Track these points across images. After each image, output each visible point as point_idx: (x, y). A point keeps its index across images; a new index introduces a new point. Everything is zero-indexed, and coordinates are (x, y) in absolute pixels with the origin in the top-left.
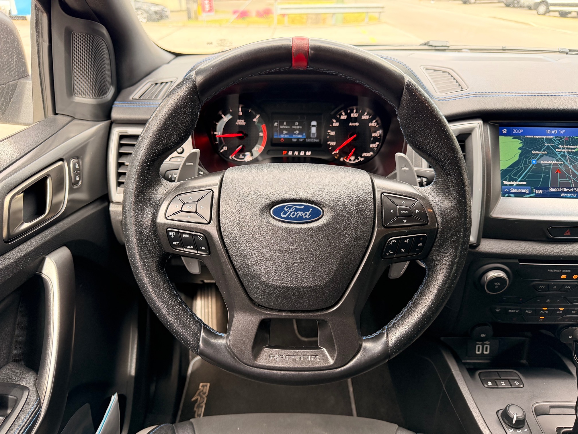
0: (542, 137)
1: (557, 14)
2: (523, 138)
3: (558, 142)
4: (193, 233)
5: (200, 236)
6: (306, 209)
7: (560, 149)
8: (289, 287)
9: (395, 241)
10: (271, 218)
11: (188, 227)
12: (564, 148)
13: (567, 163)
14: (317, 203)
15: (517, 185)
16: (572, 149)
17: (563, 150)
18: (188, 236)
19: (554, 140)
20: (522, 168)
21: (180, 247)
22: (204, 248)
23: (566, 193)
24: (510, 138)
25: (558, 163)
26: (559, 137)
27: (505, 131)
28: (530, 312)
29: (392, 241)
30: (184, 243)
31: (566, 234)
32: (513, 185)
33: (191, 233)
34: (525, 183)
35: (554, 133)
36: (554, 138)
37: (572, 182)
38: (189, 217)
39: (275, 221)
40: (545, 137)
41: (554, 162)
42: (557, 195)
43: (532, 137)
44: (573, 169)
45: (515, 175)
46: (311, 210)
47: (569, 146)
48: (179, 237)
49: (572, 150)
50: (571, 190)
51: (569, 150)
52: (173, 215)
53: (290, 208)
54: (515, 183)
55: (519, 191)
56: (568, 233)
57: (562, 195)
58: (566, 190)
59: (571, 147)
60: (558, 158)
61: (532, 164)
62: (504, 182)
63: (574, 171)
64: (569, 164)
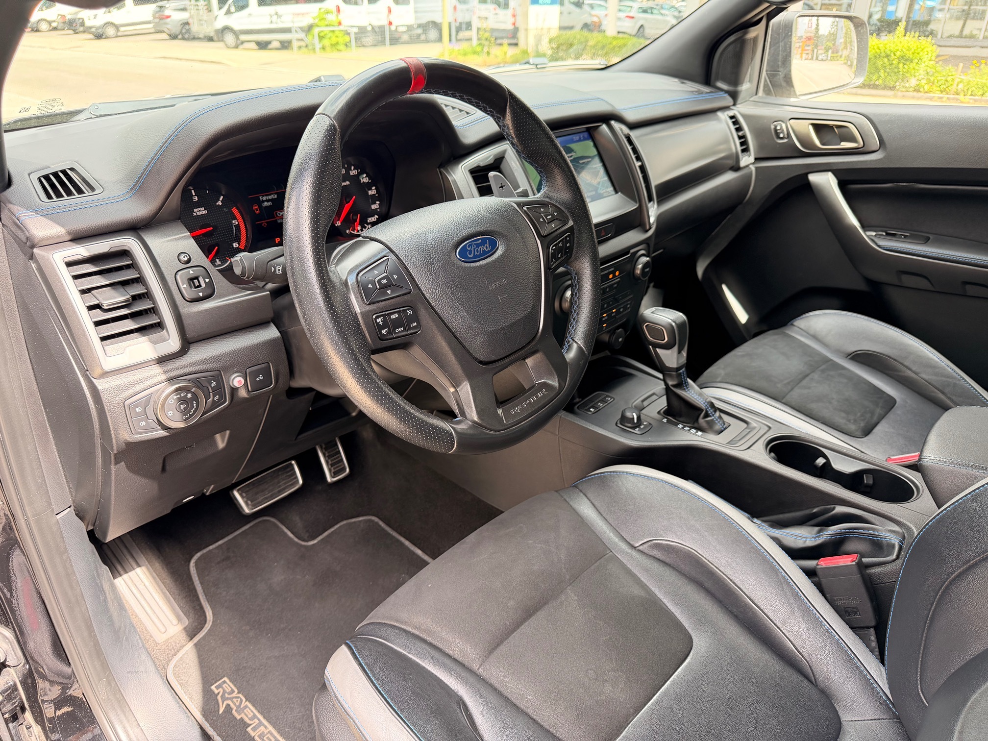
4: (401, 309)
5: (409, 310)
8: (508, 326)
14: (489, 233)
18: (397, 314)
21: (389, 335)
22: (415, 325)
29: (553, 248)
31: (602, 234)
33: (398, 310)
39: (466, 264)
46: (487, 241)
48: (386, 321)
53: (471, 245)
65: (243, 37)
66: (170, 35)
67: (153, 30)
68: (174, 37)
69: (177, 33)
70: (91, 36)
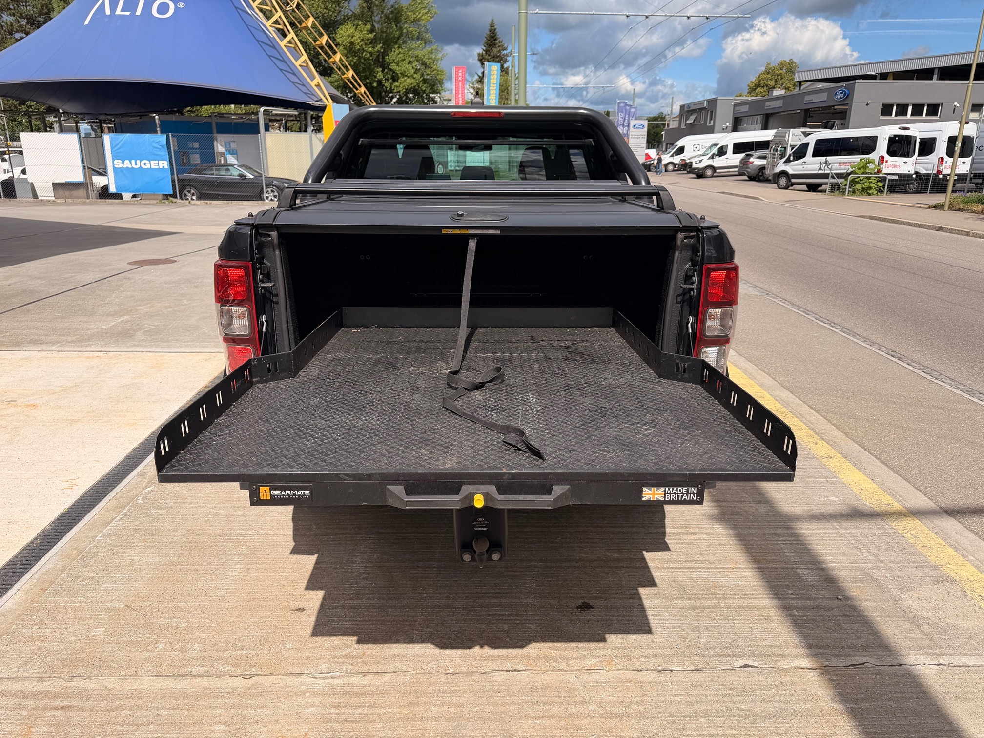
1: (804, 187)
65: (793, 180)
67: (737, 173)
69: (755, 176)
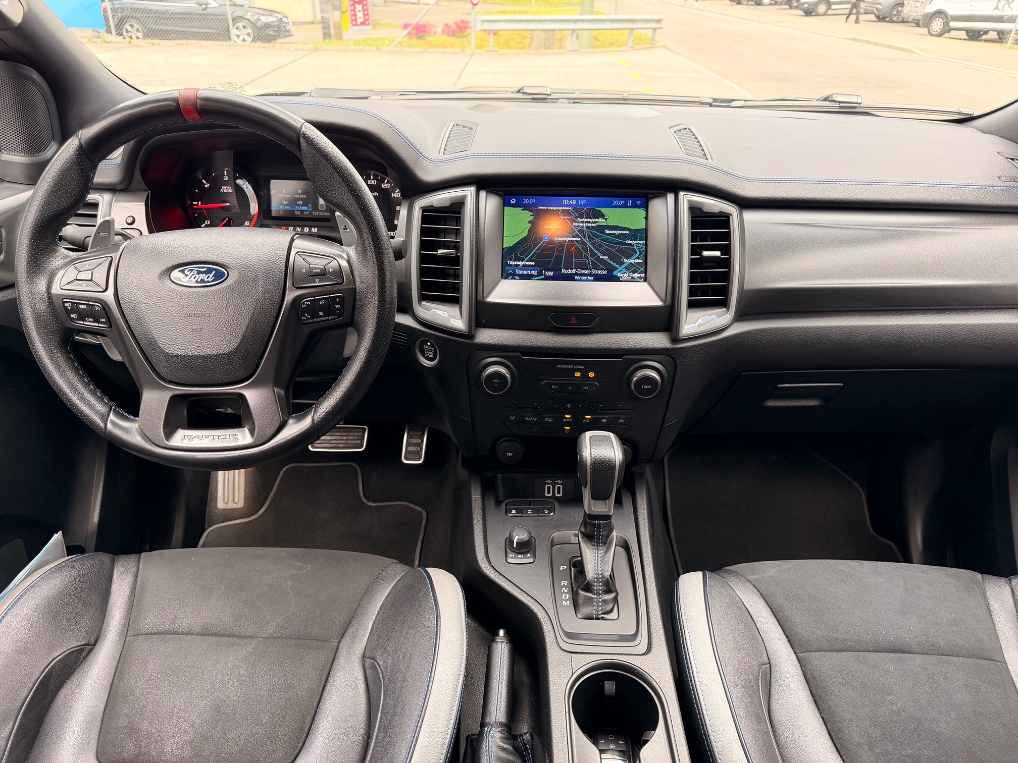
0: (557, 208)
1: (963, 34)
2: (534, 210)
3: (576, 215)
4: (89, 303)
5: (97, 306)
6: (209, 271)
7: (578, 223)
8: (192, 356)
9: (309, 303)
10: (171, 282)
11: (83, 297)
12: (583, 222)
13: (585, 240)
14: (221, 264)
15: (524, 266)
16: (593, 223)
17: (582, 225)
18: (85, 306)
19: (572, 212)
20: (531, 245)
21: (80, 321)
22: (104, 320)
23: (581, 275)
24: (518, 210)
25: (574, 239)
26: (578, 209)
27: (513, 200)
28: (550, 421)
29: (305, 303)
30: (82, 316)
31: (571, 322)
32: (520, 265)
33: (87, 303)
34: (533, 263)
35: (572, 203)
36: (572, 210)
37: (589, 262)
38: (84, 286)
39: (176, 286)
40: (560, 208)
41: (569, 239)
42: (571, 278)
43: (546, 208)
44: (592, 247)
45: (522, 254)
46: (214, 272)
47: (588, 220)
48: (75, 308)
49: (593, 225)
50: (588, 272)
51: (589, 225)
52: (67, 284)
53: (192, 270)
54: (521, 263)
55: (526, 272)
56: (573, 320)
57: (576, 277)
58: (582, 272)
59: (591, 220)
60: (574, 234)
61: (543, 241)
62: (509, 261)
63: (593, 249)
64: (587, 241)
65: (953, 24)
66: (878, 17)
68: (881, 18)
69: (887, 15)
70: (802, 13)
